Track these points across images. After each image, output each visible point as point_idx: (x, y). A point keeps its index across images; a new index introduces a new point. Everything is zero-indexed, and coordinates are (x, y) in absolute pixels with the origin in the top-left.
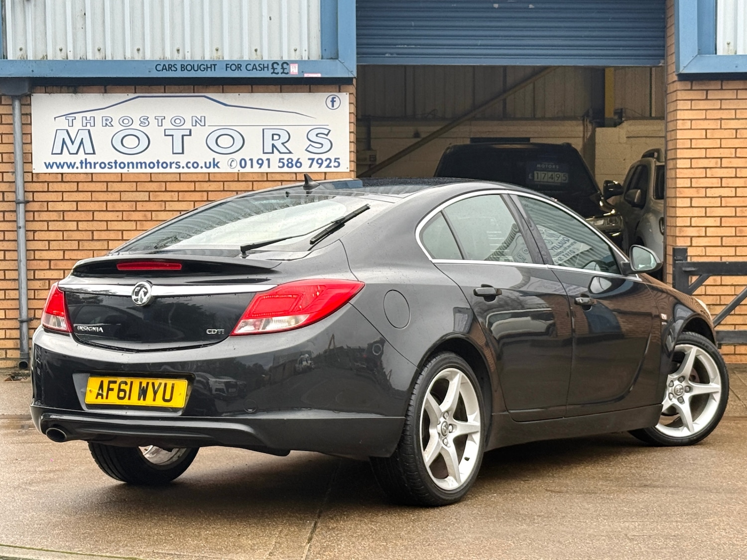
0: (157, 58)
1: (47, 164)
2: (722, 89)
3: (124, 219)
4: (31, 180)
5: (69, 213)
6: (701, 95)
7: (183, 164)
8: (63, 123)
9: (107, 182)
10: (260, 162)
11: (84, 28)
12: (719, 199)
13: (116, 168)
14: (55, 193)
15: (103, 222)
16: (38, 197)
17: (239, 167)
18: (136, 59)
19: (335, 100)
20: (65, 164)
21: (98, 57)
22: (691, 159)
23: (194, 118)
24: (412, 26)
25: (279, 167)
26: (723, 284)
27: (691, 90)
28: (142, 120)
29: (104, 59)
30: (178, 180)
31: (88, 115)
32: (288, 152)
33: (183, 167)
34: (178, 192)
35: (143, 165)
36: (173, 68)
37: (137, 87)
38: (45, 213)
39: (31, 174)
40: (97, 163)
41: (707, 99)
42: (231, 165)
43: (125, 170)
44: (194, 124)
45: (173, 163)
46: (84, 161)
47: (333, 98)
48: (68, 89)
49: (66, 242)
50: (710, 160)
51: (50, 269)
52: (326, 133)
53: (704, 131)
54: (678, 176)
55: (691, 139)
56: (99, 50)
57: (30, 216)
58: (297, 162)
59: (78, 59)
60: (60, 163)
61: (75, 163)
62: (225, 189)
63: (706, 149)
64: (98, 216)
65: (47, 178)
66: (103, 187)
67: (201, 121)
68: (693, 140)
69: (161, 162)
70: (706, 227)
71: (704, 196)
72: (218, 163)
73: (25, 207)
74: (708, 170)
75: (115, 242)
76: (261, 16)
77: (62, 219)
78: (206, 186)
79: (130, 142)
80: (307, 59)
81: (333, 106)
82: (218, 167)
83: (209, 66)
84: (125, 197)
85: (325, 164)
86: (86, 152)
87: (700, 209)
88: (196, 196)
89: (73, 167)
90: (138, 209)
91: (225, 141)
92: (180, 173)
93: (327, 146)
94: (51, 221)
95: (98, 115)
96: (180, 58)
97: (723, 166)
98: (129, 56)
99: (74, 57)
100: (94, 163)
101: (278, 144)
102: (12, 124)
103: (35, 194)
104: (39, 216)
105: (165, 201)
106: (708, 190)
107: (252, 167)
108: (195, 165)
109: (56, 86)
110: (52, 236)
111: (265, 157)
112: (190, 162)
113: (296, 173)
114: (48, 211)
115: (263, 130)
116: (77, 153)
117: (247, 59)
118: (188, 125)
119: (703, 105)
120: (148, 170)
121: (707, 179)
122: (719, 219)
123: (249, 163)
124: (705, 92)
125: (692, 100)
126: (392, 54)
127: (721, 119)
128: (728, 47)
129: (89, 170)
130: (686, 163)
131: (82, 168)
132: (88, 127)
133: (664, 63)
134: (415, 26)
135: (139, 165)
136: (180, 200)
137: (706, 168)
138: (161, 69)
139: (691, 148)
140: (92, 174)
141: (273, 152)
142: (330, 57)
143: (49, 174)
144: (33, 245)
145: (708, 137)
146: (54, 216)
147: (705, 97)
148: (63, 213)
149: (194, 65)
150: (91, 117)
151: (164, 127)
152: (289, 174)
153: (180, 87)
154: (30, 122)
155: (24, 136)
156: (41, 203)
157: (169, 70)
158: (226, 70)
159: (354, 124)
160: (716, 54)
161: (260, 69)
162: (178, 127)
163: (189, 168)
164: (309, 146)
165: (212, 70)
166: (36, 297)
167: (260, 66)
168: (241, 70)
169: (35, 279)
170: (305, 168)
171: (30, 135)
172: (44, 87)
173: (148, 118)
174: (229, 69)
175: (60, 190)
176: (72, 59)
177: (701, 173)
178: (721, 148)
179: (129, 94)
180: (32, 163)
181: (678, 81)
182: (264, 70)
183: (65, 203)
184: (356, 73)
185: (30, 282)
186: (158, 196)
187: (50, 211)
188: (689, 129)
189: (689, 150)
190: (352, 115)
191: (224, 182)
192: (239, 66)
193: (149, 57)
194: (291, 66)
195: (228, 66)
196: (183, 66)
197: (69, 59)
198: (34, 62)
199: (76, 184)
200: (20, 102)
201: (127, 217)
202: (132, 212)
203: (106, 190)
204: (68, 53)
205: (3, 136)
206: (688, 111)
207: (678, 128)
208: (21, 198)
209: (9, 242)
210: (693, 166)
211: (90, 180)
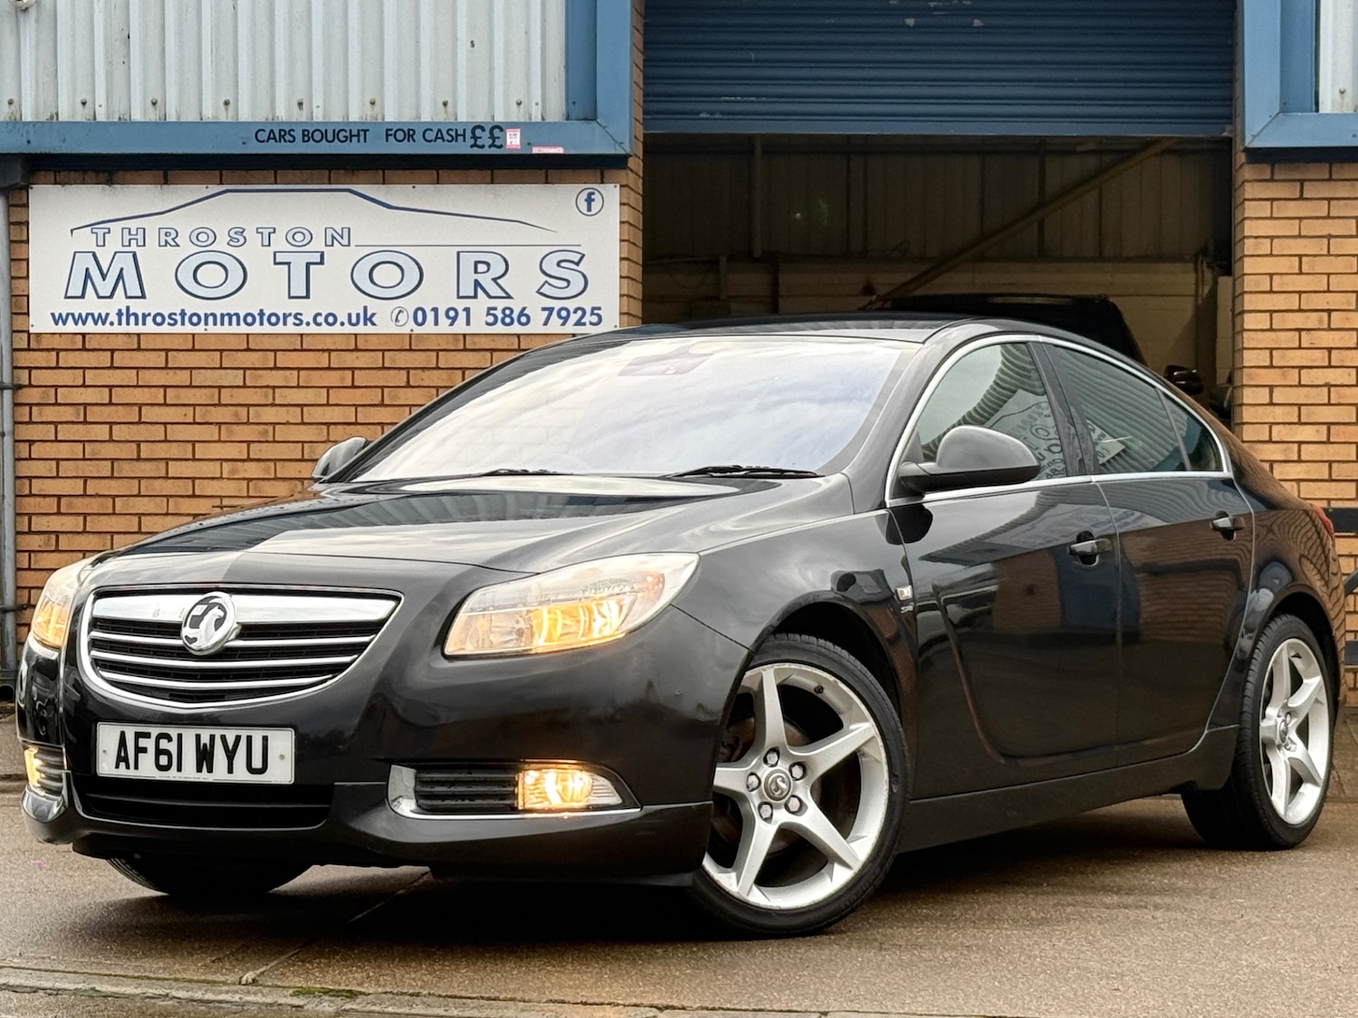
0: (260, 118)
1: (57, 317)
2: (1330, 179)
3: (197, 420)
4: (26, 346)
5: (96, 408)
6: (1291, 190)
7: (307, 317)
8: (86, 240)
9: (167, 351)
10: (452, 314)
11: (127, 62)
12: (1326, 389)
13: (183, 324)
14: (70, 371)
15: (157, 426)
16: (39, 377)
17: (411, 324)
18: (223, 119)
19: (593, 197)
20: (90, 317)
21: (153, 116)
22: (1272, 312)
23: (330, 232)
24: (750, 61)
25: (488, 324)
27: (1272, 180)
28: (232, 234)
29: (162, 121)
30: (299, 347)
31: (133, 224)
32: (504, 295)
33: (308, 324)
34: (299, 369)
35: (234, 318)
36: (288, 137)
37: (224, 172)
38: (51, 407)
39: (26, 335)
40: (149, 314)
41: (1301, 198)
42: (397, 320)
43: (200, 329)
44: (329, 242)
45: (290, 314)
46: (124, 311)
47: (590, 194)
48: (97, 175)
49: (88, 462)
50: (1308, 314)
51: (59, 513)
52: (576, 260)
53: (1297, 258)
54: (1245, 346)
55: (1271, 275)
56: (154, 104)
57: (24, 414)
58: (522, 313)
59: (116, 120)
60: (80, 315)
61: (107, 315)
62: (386, 365)
63: (1300, 293)
64: (149, 413)
65: (57, 343)
66: (159, 360)
67: (342, 237)
68: (1275, 277)
69: (267, 313)
70: (1300, 443)
71: (1296, 383)
72: (373, 315)
73: (14, 396)
74: (1303, 333)
75: (179, 463)
76: (455, 38)
77: (82, 419)
78: (350, 360)
79: (210, 275)
80: (539, 120)
81: (589, 209)
82: (373, 324)
83: (355, 132)
84: (199, 378)
85: (574, 318)
86: (129, 294)
87: (1288, 409)
88: (332, 378)
89: (104, 323)
90: (223, 402)
91: (386, 275)
92: (302, 335)
93: (577, 284)
94: (61, 423)
95: (152, 225)
96: (304, 119)
97: (1332, 326)
98: (208, 114)
99: (108, 117)
100: (144, 314)
101: (486, 281)
103: (33, 372)
104: (40, 414)
105: (274, 388)
106: (1304, 372)
107: (436, 323)
108: (331, 320)
109: (76, 170)
110: (63, 450)
111: (460, 305)
112: (320, 314)
113: (518, 336)
114: (56, 404)
115: (458, 253)
116: (111, 296)
117: (429, 120)
118: (318, 244)
119: (1293, 209)
120: (244, 329)
121: (1301, 351)
122: (1325, 427)
123: (430, 316)
124: (1298, 185)
125: (1272, 200)
126: (712, 113)
127: (1329, 237)
128: (1343, 98)
129: (133, 329)
130: (1262, 321)
131: (120, 324)
132: (133, 248)
133: (1231, 132)
134: (757, 61)
135: (226, 318)
136: (301, 384)
137: (1300, 330)
138: (266, 139)
139: (1271, 292)
140: (139, 335)
141: (475, 296)
142: (583, 117)
143: (60, 334)
144: (27, 469)
145: (1304, 271)
146: (67, 414)
147: (1298, 196)
148: (85, 408)
149: (326, 131)
150: (138, 229)
151: (273, 248)
152: (505, 337)
153: (304, 171)
154: (25, 238)
155: (13, 263)
156: (44, 389)
157: (280, 141)
158: (387, 141)
159: (634, 244)
160: (1317, 110)
161: (450, 138)
162: (299, 248)
163: (319, 325)
164: (544, 285)
165: (359, 141)
166: (32, 567)
167: (450, 132)
168: (414, 140)
169: (30, 532)
170: (536, 326)
171: (25, 263)
172: (52, 173)
173: (244, 230)
174: (391, 138)
175: (79, 366)
176: (104, 120)
177: (1290, 339)
178: (1328, 291)
179: (210, 186)
180: (28, 314)
181: (1248, 163)
182: (456, 141)
183: (89, 389)
184: (631, 147)
185: (21, 538)
186: (260, 376)
187: (60, 405)
188: (1267, 255)
189: (1267, 295)
190: (626, 226)
191: (383, 351)
192: (411, 132)
193: (245, 116)
194: (508, 134)
195: (390, 132)
196: (306, 133)
197: (98, 119)
198: (31, 125)
199: (109, 353)
200: (7, 198)
201: (203, 416)
202: (212, 408)
203: (163, 366)
204: (97, 107)
206: (1266, 221)
207: (1246, 253)
208: (7, 380)
210: (1274, 327)
211: (136, 347)
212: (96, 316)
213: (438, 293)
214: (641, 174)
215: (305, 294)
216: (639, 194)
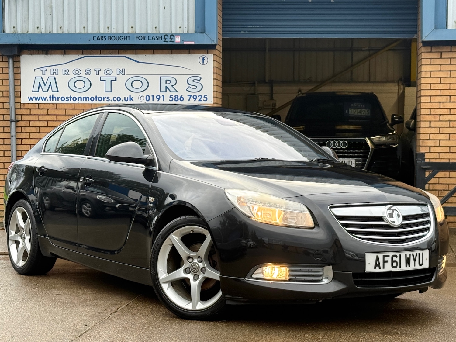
0: (95, 32)
1: (30, 98)
2: (451, 51)
4: (20, 108)
5: (43, 128)
6: (438, 55)
7: (111, 98)
8: (39, 73)
9: (66, 109)
10: (158, 97)
11: (51, 14)
12: (449, 122)
13: (71, 100)
14: (34, 116)
16: (24, 118)
17: (145, 101)
18: (83, 33)
20: (41, 98)
21: (60, 32)
22: (430, 96)
23: (118, 70)
24: (257, 14)
25: (170, 100)
26: (450, 177)
27: (431, 52)
28: (87, 71)
29: (63, 33)
31: (54, 68)
32: (175, 91)
33: (111, 100)
35: (87, 99)
36: (104, 39)
37: (84, 50)
38: (28, 128)
39: (20, 104)
40: (60, 97)
41: (441, 58)
42: (140, 99)
43: (76, 102)
44: (118, 74)
45: (105, 97)
46: (52, 96)
47: (203, 58)
48: (42, 52)
50: (443, 97)
52: (199, 79)
53: (439, 78)
54: (421, 108)
55: (430, 84)
56: (61, 28)
57: (19, 130)
58: (181, 97)
59: (48, 33)
60: (37, 97)
61: (46, 97)
63: (440, 90)
65: (30, 107)
66: (63, 112)
67: (122, 72)
68: (432, 84)
69: (98, 97)
70: (440, 140)
72: (133, 97)
73: (16, 124)
74: (441, 103)
76: (159, 6)
77: (38, 132)
79: (80, 84)
80: (187, 33)
81: (203, 62)
82: (133, 100)
83: (125, 37)
85: (198, 98)
86: (53, 91)
87: (436, 128)
89: (45, 100)
91: (137, 84)
92: (109, 104)
93: (199, 87)
94: (31, 133)
95: (60, 68)
96: (109, 33)
97: (451, 101)
98: (78, 31)
99: (45, 32)
100: (58, 97)
101: (169, 86)
102: (8, 73)
103: (22, 116)
104: (25, 130)
106: (441, 116)
107: (153, 100)
108: (119, 99)
109: (36, 50)
110: (32, 142)
111: (161, 94)
112: (115, 97)
114: (30, 127)
115: (160, 77)
116: (47, 91)
117: (150, 33)
118: (114, 74)
119: (438, 62)
120: (90, 102)
121: (440, 109)
122: (448, 135)
123: (151, 98)
124: (440, 53)
125: (431, 59)
126: (245, 31)
127: (451, 71)
128: (455, 24)
129: (54, 102)
130: (427, 99)
131: (50, 100)
132: (54, 75)
133: (417, 37)
134: (260, 14)
135: (85, 99)
137: (440, 102)
138: (96, 39)
139: (431, 89)
140: (56, 104)
141: (166, 91)
142: (201, 32)
143: (31, 104)
145: (441, 82)
146: (33, 130)
147: (440, 57)
148: (39, 128)
149: (116, 36)
150: (56, 69)
151: (100, 76)
153: (110, 50)
154: (19, 72)
155: (15, 80)
156: (26, 122)
157: (101, 40)
158: (136, 40)
159: (218, 74)
160: (447, 28)
161: (157, 39)
162: (108, 75)
163: (115, 101)
164: (188, 88)
165: (127, 40)
167: (157, 37)
168: (145, 40)
170: (186, 102)
171: (19, 80)
172: (28, 51)
173: (90, 70)
174: (138, 39)
175: (37, 114)
176: (44, 33)
177: (437, 105)
178: (450, 89)
179: (79, 55)
180: (20, 97)
181: (423, 46)
182: (159, 40)
183: (40, 122)
184: (217, 41)
187: (31, 127)
188: (429, 77)
189: (429, 91)
190: (215, 68)
192: (144, 37)
193: (90, 32)
194: (176, 37)
195: (137, 37)
196: (110, 37)
197: (42, 33)
198: (20, 35)
199: (47, 110)
200: (13, 59)
203: (64, 114)
204: (42, 29)
205: (4, 80)
206: (429, 66)
207: (422, 76)
208: (13, 119)
209: (6, 146)
210: (431, 101)
211: (55, 108)
212: (43, 98)
213: (154, 90)
214: (221, 52)
215: (110, 91)
216: (220, 58)
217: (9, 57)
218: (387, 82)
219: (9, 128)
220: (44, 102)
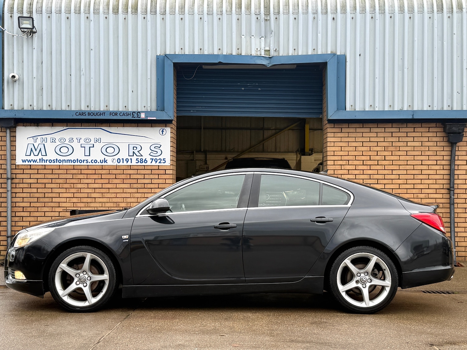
0: (77, 109)
1: (23, 160)
2: (348, 127)
3: (60, 187)
4: (15, 168)
5: (33, 184)
6: (339, 130)
7: (89, 161)
8: (31, 141)
9: (52, 169)
10: (127, 160)
11: (42, 95)
13: (57, 162)
14: (27, 174)
15: (50, 189)
16: (18, 176)
17: (117, 163)
18: (67, 110)
20: (32, 160)
21: (49, 109)
22: (334, 160)
25: (136, 163)
27: (334, 128)
28: (70, 139)
29: (51, 110)
30: (87, 168)
31: (44, 137)
32: (141, 155)
33: (90, 162)
34: (87, 174)
35: (70, 161)
36: (84, 114)
37: (68, 124)
38: (21, 184)
39: (15, 165)
40: (48, 160)
41: (341, 132)
42: (113, 162)
43: (61, 164)
44: (95, 142)
45: (85, 160)
46: (41, 159)
47: (163, 130)
48: (34, 124)
49: (31, 198)
50: (343, 161)
51: (23, 211)
52: (159, 147)
53: (340, 147)
56: (49, 106)
57: (14, 186)
58: (145, 160)
59: (39, 109)
60: (29, 160)
61: (37, 160)
62: (110, 173)
63: (341, 156)
64: (47, 186)
65: (23, 167)
66: (50, 172)
67: (99, 140)
68: (335, 152)
69: (79, 160)
72: (107, 160)
73: (11, 181)
75: (55, 198)
76: (128, 90)
77: (30, 187)
78: (100, 172)
79: (64, 150)
80: (150, 111)
81: (163, 134)
82: (107, 163)
83: (102, 113)
84: (61, 176)
85: (159, 161)
86: (42, 155)
88: (96, 176)
89: (36, 162)
90: (67, 182)
91: (110, 150)
92: (88, 165)
93: (159, 153)
94: (24, 188)
95: (49, 137)
96: (89, 110)
97: (349, 164)
98: (64, 108)
99: (37, 109)
100: (46, 160)
101: (136, 152)
102: (6, 141)
103: (17, 175)
104: (19, 185)
105: (81, 179)
106: (342, 175)
107: (123, 162)
108: (96, 161)
109: (28, 123)
110: (25, 195)
111: (129, 158)
112: (93, 160)
113: (144, 166)
114: (23, 183)
115: (129, 145)
116: (38, 155)
117: (121, 110)
118: (92, 142)
119: (339, 135)
120: (73, 164)
121: (342, 170)
123: (122, 160)
124: (341, 129)
125: (334, 132)
126: (194, 111)
127: (348, 142)
128: (352, 107)
129: (43, 164)
130: (332, 163)
131: (40, 162)
132: (44, 143)
133: (322, 116)
134: (205, 98)
135: (68, 161)
136: (88, 178)
137: (341, 165)
138: (78, 115)
139: (334, 155)
140: (45, 165)
141: (133, 156)
142: (161, 110)
143: (24, 165)
144: (15, 200)
145: (342, 150)
146: (26, 186)
147: (340, 131)
148: (30, 184)
149: (94, 113)
152: (141, 166)
153: (89, 124)
154: (15, 140)
155: (11, 147)
156: (20, 179)
157: (82, 115)
159: (174, 143)
160: (346, 110)
161: (126, 115)
162: (87, 143)
163: (93, 163)
164: (151, 153)
165: (103, 115)
166: (16, 225)
167: (127, 113)
168: (117, 116)
169: (15, 216)
170: (149, 163)
171: (15, 147)
172: (22, 123)
173: (73, 138)
174: (111, 115)
175: (29, 173)
176: (36, 109)
177: (339, 167)
178: (348, 155)
179: (64, 127)
180: (15, 160)
181: (328, 123)
182: (128, 116)
183: (32, 179)
184: (173, 118)
185: (13, 218)
186: (77, 176)
188: (333, 146)
189: (333, 156)
190: (172, 138)
191: (109, 169)
192: (116, 113)
193: (73, 109)
194: (141, 114)
195: (111, 113)
196: (89, 113)
197: (34, 109)
198: (16, 111)
199: (37, 170)
200: (10, 130)
201: (62, 186)
202: (64, 184)
204: (34, 107)
205: (2, 147)
206: (333, 138)
207: (328, 146)
208: (9, 177)
209: (3, 198)
210: (335, 164)
211: (44, 168)
212: (34, 160)
213: (124, 155)
214: (176, 126)
216: (175, 130)
217: (7, 128)
218: (288, 152)
219: (6, 184)
220: (35, 163)
